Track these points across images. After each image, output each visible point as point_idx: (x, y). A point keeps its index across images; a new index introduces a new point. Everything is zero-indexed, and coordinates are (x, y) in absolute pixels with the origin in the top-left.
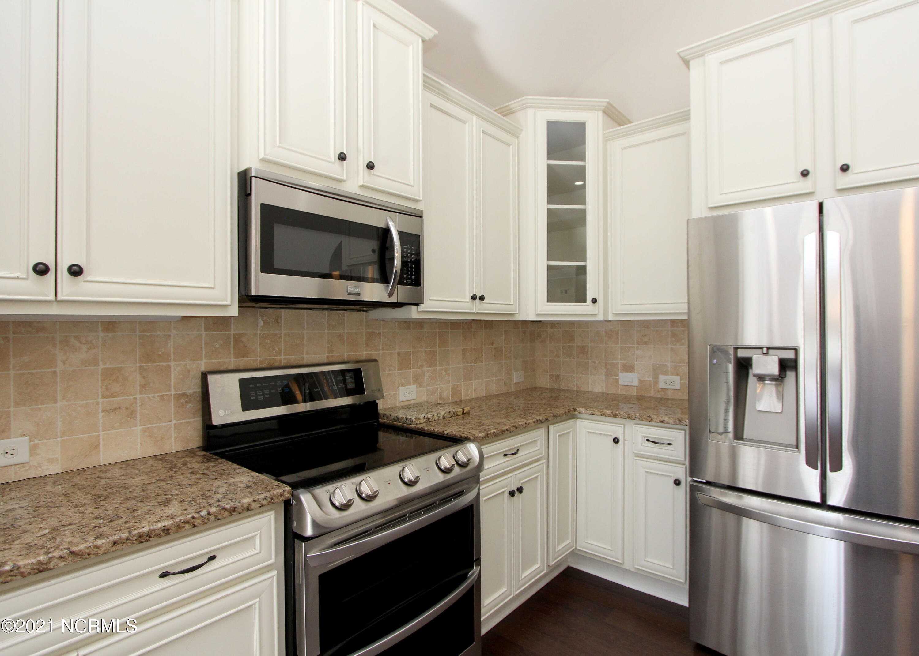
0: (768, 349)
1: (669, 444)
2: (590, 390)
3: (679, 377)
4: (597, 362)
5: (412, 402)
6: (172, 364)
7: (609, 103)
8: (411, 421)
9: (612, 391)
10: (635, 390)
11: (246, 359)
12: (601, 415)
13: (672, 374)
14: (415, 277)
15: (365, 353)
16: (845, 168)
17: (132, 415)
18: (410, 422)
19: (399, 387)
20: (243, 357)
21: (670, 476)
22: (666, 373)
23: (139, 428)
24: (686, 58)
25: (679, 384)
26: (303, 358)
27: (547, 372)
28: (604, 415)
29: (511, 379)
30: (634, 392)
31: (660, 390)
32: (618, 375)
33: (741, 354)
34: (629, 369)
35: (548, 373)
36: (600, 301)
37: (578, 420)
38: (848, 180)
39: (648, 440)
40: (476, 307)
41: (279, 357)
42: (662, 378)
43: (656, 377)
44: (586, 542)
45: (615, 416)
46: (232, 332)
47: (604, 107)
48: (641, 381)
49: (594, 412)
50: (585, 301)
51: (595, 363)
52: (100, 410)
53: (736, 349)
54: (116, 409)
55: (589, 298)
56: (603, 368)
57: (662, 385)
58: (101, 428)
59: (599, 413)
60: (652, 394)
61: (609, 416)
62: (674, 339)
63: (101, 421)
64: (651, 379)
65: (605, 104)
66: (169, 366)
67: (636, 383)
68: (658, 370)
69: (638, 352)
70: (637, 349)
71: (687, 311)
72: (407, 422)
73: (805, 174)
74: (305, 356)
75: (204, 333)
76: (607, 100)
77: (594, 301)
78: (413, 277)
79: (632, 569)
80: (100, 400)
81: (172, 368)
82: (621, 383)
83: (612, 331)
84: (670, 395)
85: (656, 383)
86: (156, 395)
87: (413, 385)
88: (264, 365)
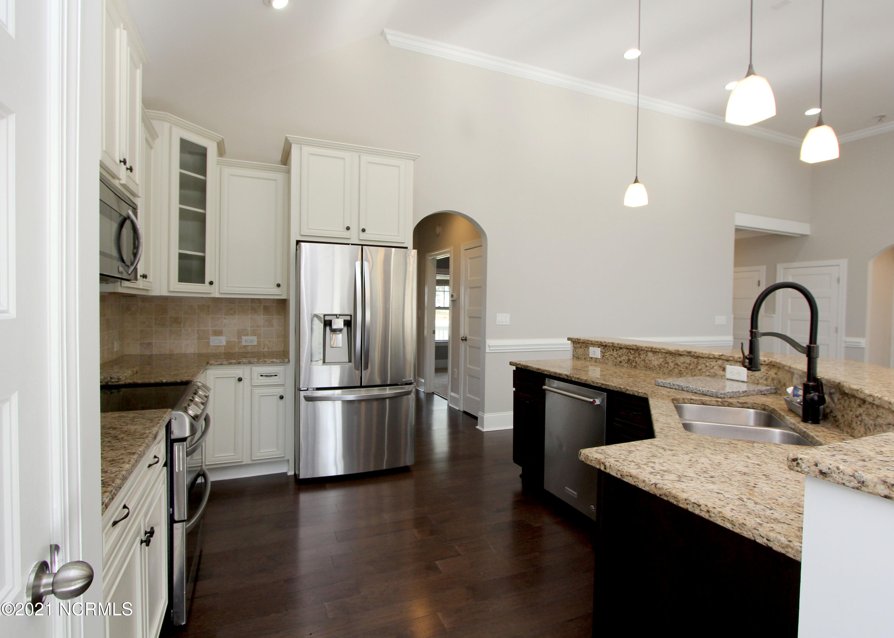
0: (339, 315)
1: (276, 375)
2: (183, 352)
3: (256, 337)
4: (190, 329)
7: (223, 139)
8: (118, 379)
9: (204, 351)
10: (223, 349)
12: (229, 364)
13: (251, 335)
16: (364, 230)
18: (116, 380)
21: (276, 395)
22: (247, 335)
24: (290, 141)
25: (256, 342)
27: (137, 340)
31: (243, 347)
32: (209, 339)
33: (327, 318)
34: (218, 333)
35: (138, 342)
36: (216, 283)
37: (207, 370)
38: (363, 236)
39: (262, 376)
42: (244, 338)
43: (239, 337)
44: (213, 457)
45: (239, 363)
47: (219, 141)
48: (228, 342)
49: (222, 363)
50: (203, 282)
51: (188, 330)
53: (325, 315)
55: (207, 280)
56: (196, 334)
57: (244, 343)
59: (227, 363)
60: (236, 350)
61: (235, 364)
62: (253, 311)
64: (236, 340)
65: (221, 139)
67: (224, 343)
68: (240, 334)
69: (226, 321)
70: (225, 318)
72: (113, 380)
73: (348, 228)
76: (223, 137)
77: (211, 283)
82: (211, 344)
83: (204, 305)
84: (249, 349)
85: (240, 342)
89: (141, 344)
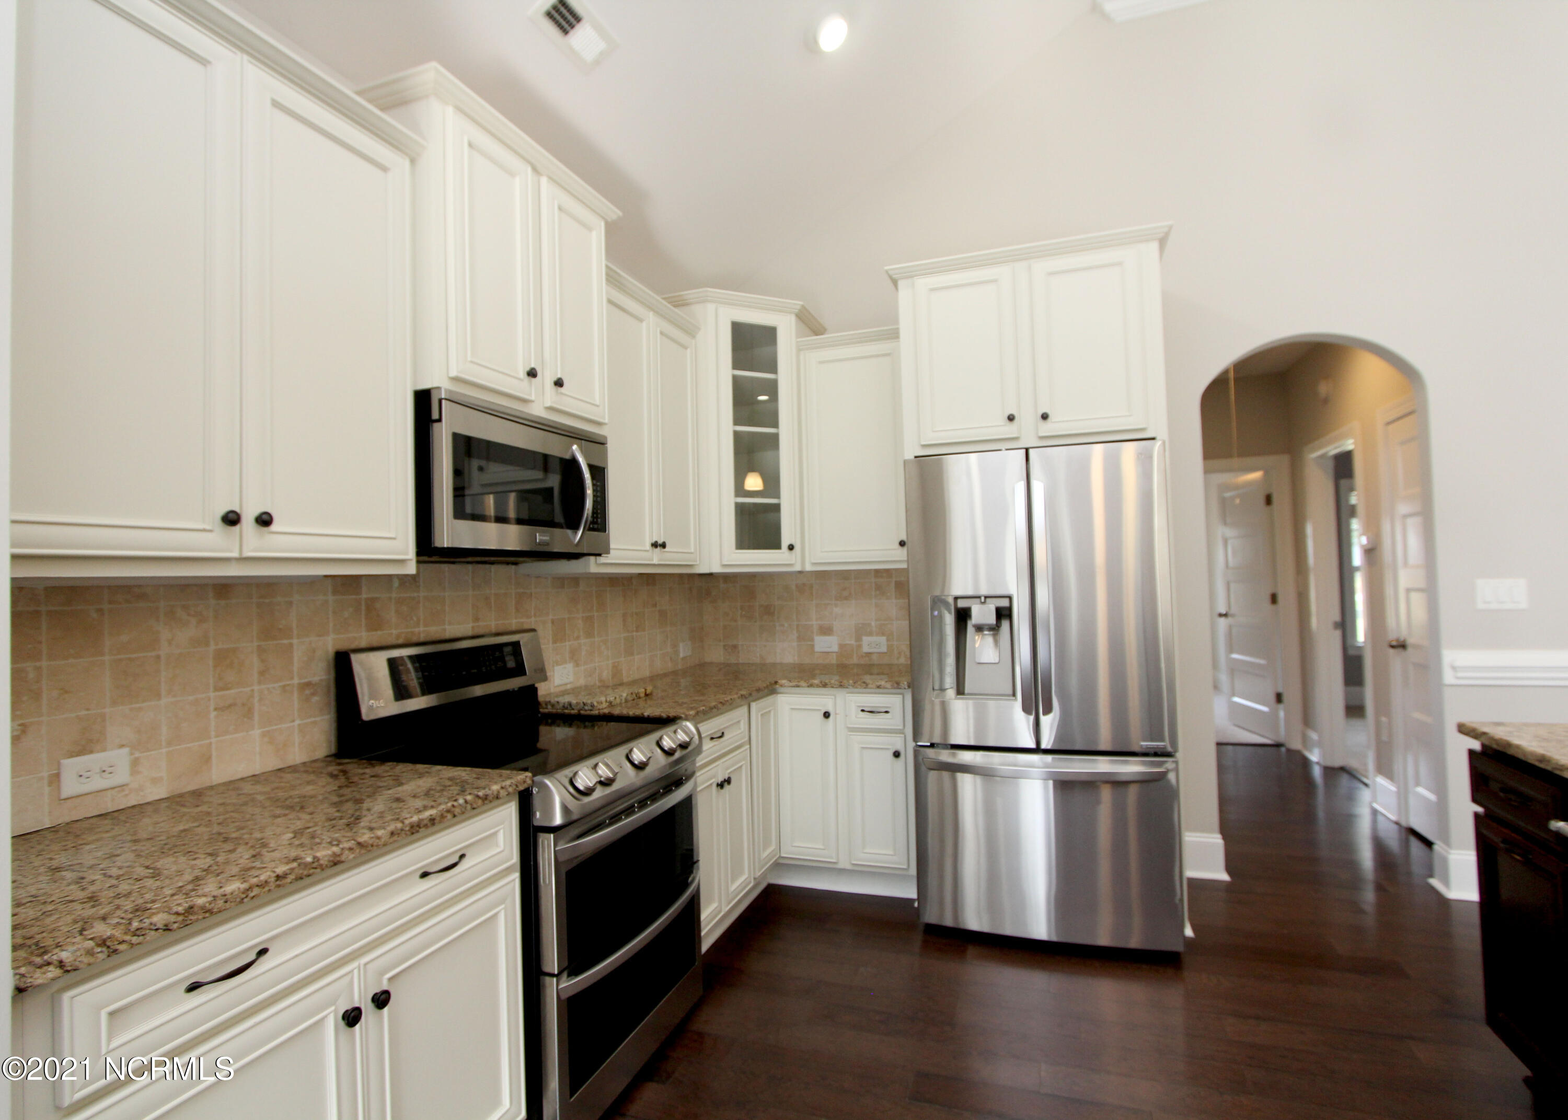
0: (986, 597)
1: (887, 712)
2: (778, 661)
3: (884, 638)
4: (786, 625)
5: (569, 687)
6: (295, 641)
7: (803, 306)
8: (592, 706)
9: (807, 661)
10: (835, 657)
11: (379, 633)
12: (808, 686)
13: (877, 635)
14: (601, 521)
15: (514, 621)
16: (1045, 417)
17: (249, 713)
18: (590, 708)
19: (553, 666)
20: (376, 630)
21: (887, 749)
22: (870, 634)
23: (257, 733)
24: (894, 276)
25: (886, 646)
26: (445, 630)
27: (720, 641)
28: (811, 686)
29: (677, 652)
30: (833, 660)
31: (864, 655)
32: (813, 640)
33: (962, 604)
34: (826, 631)
35: (722, 644)
36: (797, 548)
37: (779, 695)
38: (1047, 428)
39: (863, 711)
40: (656, 557)
41: (416, 630)
42: (866, 640)
43: (859, 639)
44: (793, 846)
45: (825, 685)
46: (364, 596)
47: (797, 311)
48: (841, 646)
49: (799, 684)
50: (777, 546)
51: (783, 625)
52: (212, 708)
53: (956, 598)
54: (230, 706)
55: (785, 544)
56: (795, 632)
57: (866, 649)
58: (213, 733)
59: (806, 685)
60: (855, 660)
61: (818, 686)
62: (878, 592)
63: (213, 724)
64: (853, 642)
65: (798, 307)
66: (291, 645)
67: (835, 648)
68: (861, 631)
69: (837, 610)
70: (836, 606)
71: (906, 559)
72: (586, 708)
73: (1011, 418)
74: (447, 627)
75: (331, 598)
76: (801, 303)
77: (791, 547)
78: (599, 520)
79: (848, 867)
80: (212, 694)
81: (295, 647)
82: (817, 649)
83: (804, 584)
84: (875, 658)
85: (860, 646)
86: (276, 685)
87: (570, 663)
88: (401, 641)
89: (724, 646)
